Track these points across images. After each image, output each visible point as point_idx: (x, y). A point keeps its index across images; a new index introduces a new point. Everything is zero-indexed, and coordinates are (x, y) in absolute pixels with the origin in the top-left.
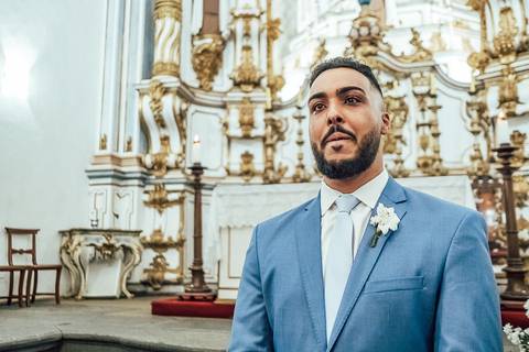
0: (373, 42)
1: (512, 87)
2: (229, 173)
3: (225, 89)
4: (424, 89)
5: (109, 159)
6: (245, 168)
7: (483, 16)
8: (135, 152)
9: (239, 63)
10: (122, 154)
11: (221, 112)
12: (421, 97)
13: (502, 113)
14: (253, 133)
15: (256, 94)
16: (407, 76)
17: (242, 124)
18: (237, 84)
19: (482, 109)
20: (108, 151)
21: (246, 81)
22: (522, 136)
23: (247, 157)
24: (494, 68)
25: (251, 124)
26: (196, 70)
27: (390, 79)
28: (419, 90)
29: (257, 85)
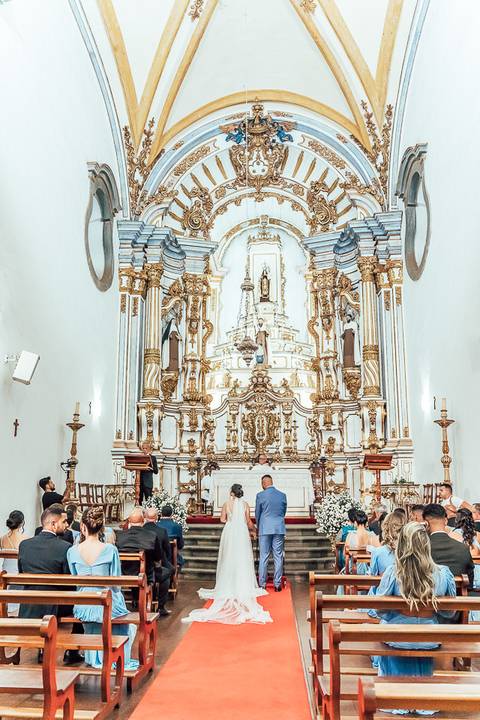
0: (264, 386)
1: (330, 417)
2: (182, 451)
3: (177, 401)
4: (289, 412)
5: (122, 445)
6: (191, 449)
7: (318, 375)
8: (135, 440)
9: (187, 387)
10: (126, 441)
11: (178, 416)
12: (287, 416)
13: (325, 428)
14: (198, 429)
15: (199, 407)
16: (279, 403)
17: (191, 424)
18: (187, 400)
19: (317, 424)
20: (122, 440)
21: (192, 399)
22: (333, 439)
23: (191, 442)
24: (323, 405)
25: (196, 425)
26: (163, 390)
27: (272, 404)
28: (286, 412)
29: (198, 401)
